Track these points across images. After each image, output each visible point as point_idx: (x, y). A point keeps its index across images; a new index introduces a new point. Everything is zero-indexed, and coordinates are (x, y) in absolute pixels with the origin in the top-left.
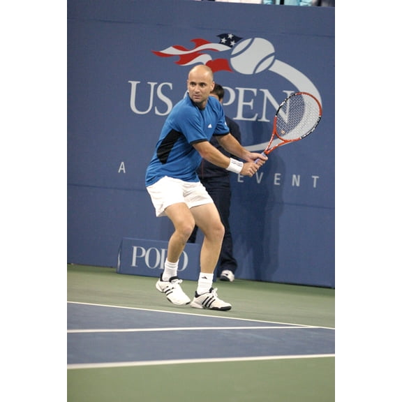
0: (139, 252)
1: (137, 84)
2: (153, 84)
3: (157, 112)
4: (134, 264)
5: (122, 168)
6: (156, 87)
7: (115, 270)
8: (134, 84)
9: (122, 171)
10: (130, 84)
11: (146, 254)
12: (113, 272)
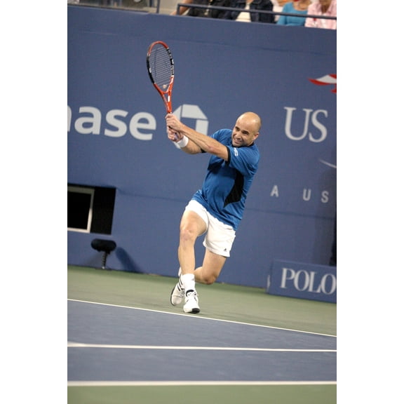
0: (289, 274)
1: (294, 111)
2: (308, 111)
3: (311, 139)
4: (283, 285)
5: (275, 191)
6: (311, 114)
7: (264, 290)
8: (290, 110)
9: (275, 195)
10: (286, 111)
11: (295, 276)
12: (262, 293)
